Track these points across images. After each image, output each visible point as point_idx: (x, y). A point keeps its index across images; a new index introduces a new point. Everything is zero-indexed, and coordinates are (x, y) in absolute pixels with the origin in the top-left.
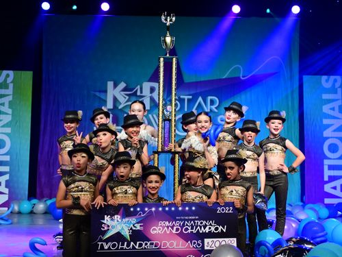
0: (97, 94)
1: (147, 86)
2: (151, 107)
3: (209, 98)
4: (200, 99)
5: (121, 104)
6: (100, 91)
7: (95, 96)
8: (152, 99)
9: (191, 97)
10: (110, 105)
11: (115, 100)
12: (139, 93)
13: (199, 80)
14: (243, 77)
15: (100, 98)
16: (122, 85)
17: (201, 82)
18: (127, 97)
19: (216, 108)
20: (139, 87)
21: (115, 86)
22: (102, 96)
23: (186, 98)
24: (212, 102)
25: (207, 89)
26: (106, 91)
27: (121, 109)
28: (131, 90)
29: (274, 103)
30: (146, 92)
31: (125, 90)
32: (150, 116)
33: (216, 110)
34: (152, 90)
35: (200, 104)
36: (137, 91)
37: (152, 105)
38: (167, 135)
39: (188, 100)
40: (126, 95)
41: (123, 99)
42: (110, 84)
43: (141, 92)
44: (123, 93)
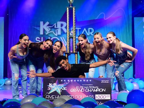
0: (36, 28)
1: (59, 23)
2: (61, 34)
3: (89, 29)
4: (85, 29)
5: (47, 32)
6: (37, 26)
7: (34, 28)
8: (62, 30)
9: (80, 28)
10: (41, 33)
11: (44, 30)
12: (55, 27)
13: (84, 20)
14: (105, 18)
15: (37, 30)
16: (47, 23)
17: (85, 21)
18: (50, 29)
19: (92, 33)
20: (55, 24)
21: (44, 23)
22: (38, 28)
23: (78, 29)
24: (91, 31)
25: (88, 24)
26: (39, 26)
27: (47, 35)
28: (52, 25)
29: (120, 31)
30: (59, 26)
31: (49, 25)
32: (61, 38)
33: (93, 35)
34: (62, 25)
35: (85, 32)
36: (54, 26)
37: (62, 32)
38: (71, 45)
39: (79, 30)
40: (49, 28)
41: (48, 30)
42: (42, 23)
43: (57, 26)
44: (48, 27)
